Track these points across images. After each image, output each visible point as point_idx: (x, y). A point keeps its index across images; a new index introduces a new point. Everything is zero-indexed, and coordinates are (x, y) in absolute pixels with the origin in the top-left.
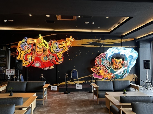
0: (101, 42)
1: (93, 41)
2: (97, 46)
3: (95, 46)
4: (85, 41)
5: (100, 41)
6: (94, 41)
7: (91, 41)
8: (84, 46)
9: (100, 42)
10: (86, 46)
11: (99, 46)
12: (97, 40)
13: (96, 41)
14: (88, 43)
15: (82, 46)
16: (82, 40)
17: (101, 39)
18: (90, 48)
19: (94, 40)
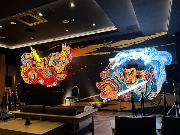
0: (113, 45)
1: (101, 47)
2: (106, 53)
3: (104, 53)
4: (92, 48)
5: (111, 44)
6: (103, 46)
7: (99, 46)
8: (90, 54)
9: (111, 47)
10: (92, 54)
11: (110, 52)
12: (107, 44)
13: (105, 46)
14: (94, 50)
15: (88, 55)
16: (87, 47)
17: (112, 41)
18: (98, 56)
19: (103, 44)
